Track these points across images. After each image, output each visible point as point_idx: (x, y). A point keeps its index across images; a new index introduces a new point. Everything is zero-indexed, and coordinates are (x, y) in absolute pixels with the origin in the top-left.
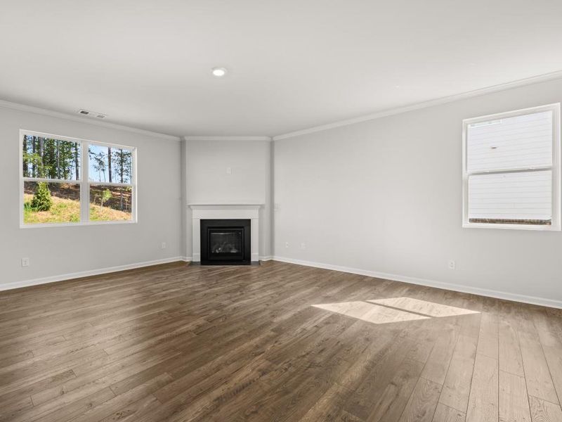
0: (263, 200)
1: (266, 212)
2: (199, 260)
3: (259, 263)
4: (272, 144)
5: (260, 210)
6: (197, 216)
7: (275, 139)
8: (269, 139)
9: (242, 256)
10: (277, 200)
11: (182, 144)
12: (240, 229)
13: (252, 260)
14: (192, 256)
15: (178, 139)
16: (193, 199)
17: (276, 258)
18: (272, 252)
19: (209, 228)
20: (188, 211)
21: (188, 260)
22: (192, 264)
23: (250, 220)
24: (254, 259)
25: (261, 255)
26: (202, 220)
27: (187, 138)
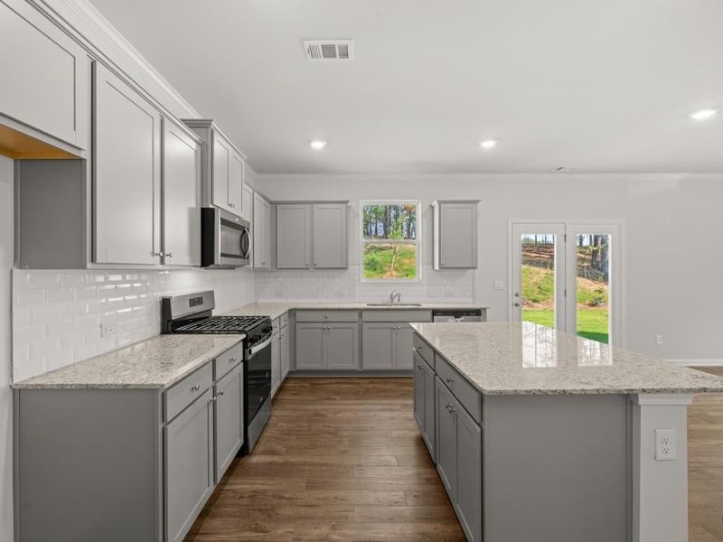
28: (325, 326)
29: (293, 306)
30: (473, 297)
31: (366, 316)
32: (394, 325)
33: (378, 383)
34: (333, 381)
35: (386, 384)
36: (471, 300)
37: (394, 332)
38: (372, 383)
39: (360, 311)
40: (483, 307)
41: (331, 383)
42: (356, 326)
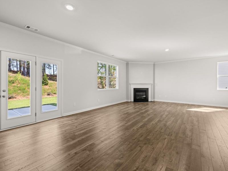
0: (152, 82)
1: (153, 86)
2: (133, 101)
3: (151, 102)
4: (154, 65)
5: (151, 85)
6: (133, 87)
7: (155, 63)
8: (153, 63)
9: (146, 100)
10: (156, 82)
11: (127, 64)
13: (149, 101)
14: (131, 100)
15: (126, 62)
16: (131, 82)
17: (156, 100)
18: (154, 98)
19: (136, 91)
20: (130, 85)
21: (129, 101)
22: (131, 102)
23: (148, 88)
24: (149, 100)
25: (151, 99)
26: (134, 89)
27: (129, 62)
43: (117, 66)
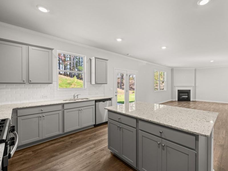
0: (193, 85)
1: (194, 88)
2: (177, 100)
3: (193, 101)
4: (195, 70)
5: (193, 87)
7: (197, 69)
8: (194, 69)
9: (188, 99)
10: (197, 85)
12: (188, 92)
15: (171, 69)
16: (175, 84)
17: (196, 100)
18: (195, 98)
19: (180, 92)
20: (174, 87)
21: (174, 100)
23: (190, 90)
24: (191, 100)
25: (193, 99)
26: (178, 90)
27: (174, 69)
28: (41, 115)
29: (15, 107)
30: (104, 94)
31: (66, 107)
32: (80, 109)
33: (74, 137)
34: (48, 144)
35: (78, 136)
36: (103, 95)
37: (80, 111)
38: (71, 138)
39: (63, 105)
40: (112, 97)
41: (46, 146)
42: (61, 112)
43: (165, 72)
